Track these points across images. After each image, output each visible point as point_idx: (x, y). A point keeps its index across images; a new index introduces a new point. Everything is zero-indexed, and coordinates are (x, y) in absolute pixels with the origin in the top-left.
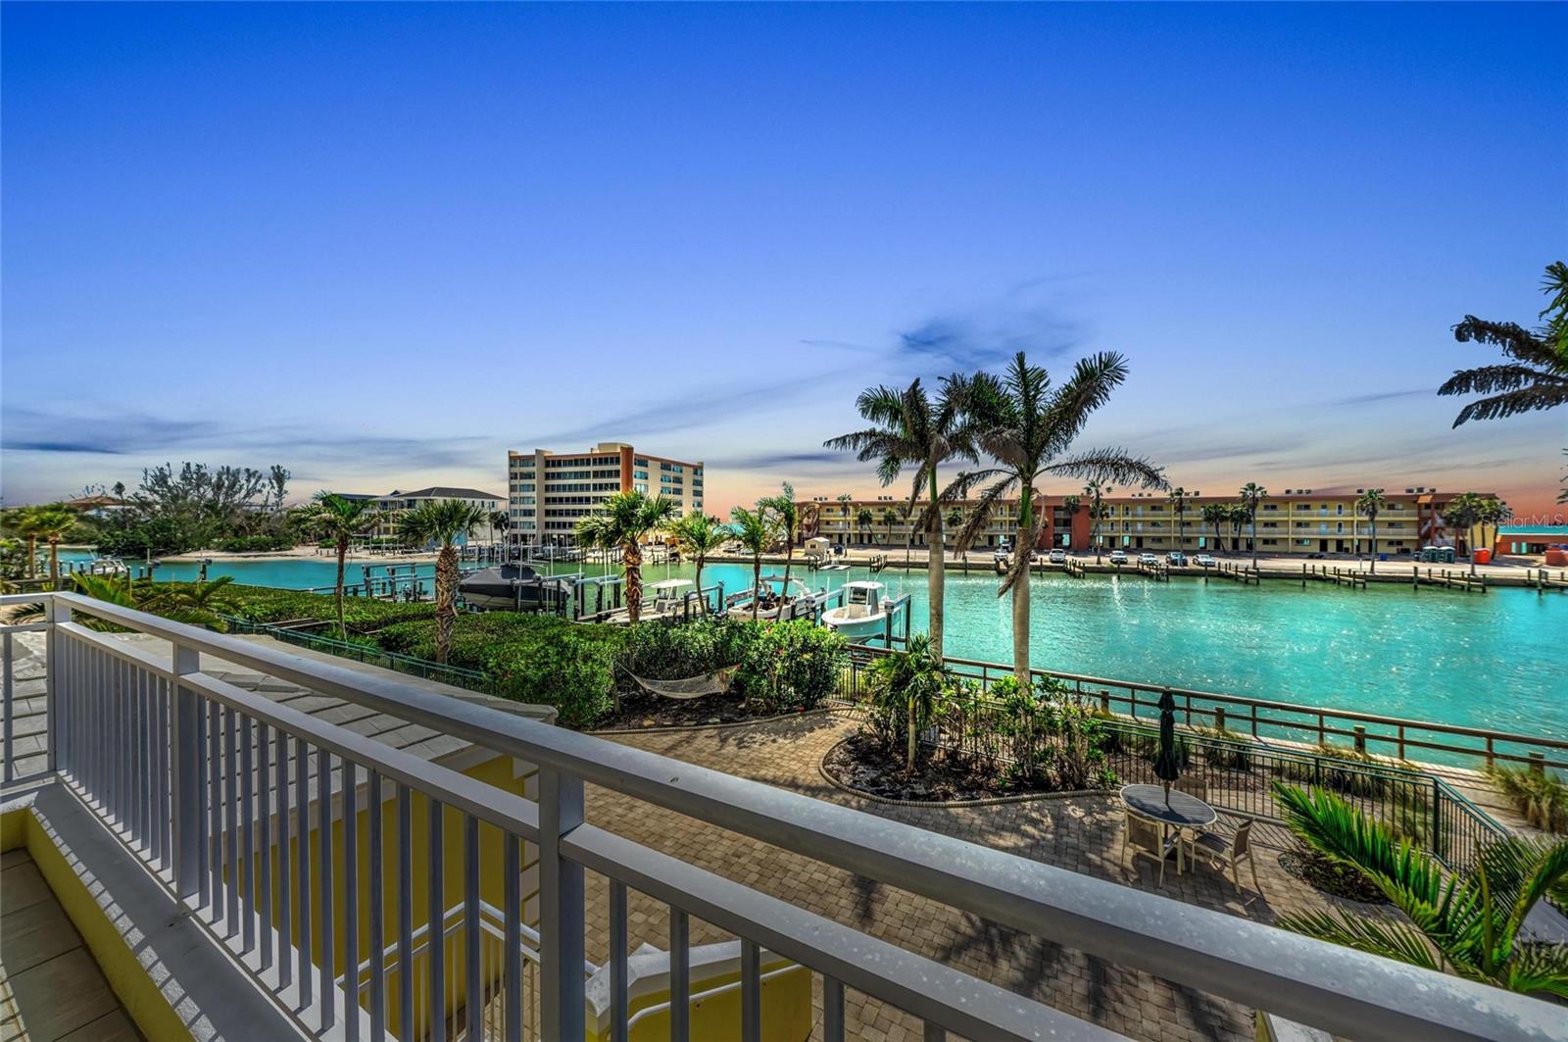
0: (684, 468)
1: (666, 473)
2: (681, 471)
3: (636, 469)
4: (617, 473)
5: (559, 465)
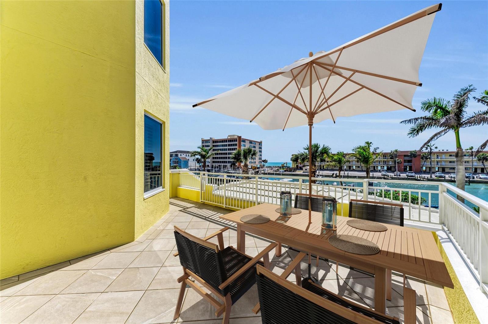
1: (251, 144)
2: (255, 144)
3: (242, 143)
4: (236, 145)
5: (217, 142)
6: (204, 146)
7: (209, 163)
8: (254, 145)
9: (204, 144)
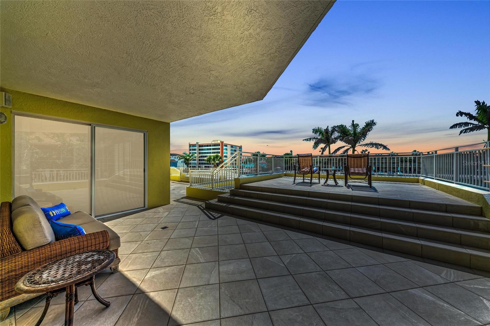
0: (237, 147)
1: (232, 148)
3: (224, 147)
4: (219, 149)
5: (203, 147)
6: (191, 149)
7: (196, 164)
8: (235, 149)
9: (191, 148)
